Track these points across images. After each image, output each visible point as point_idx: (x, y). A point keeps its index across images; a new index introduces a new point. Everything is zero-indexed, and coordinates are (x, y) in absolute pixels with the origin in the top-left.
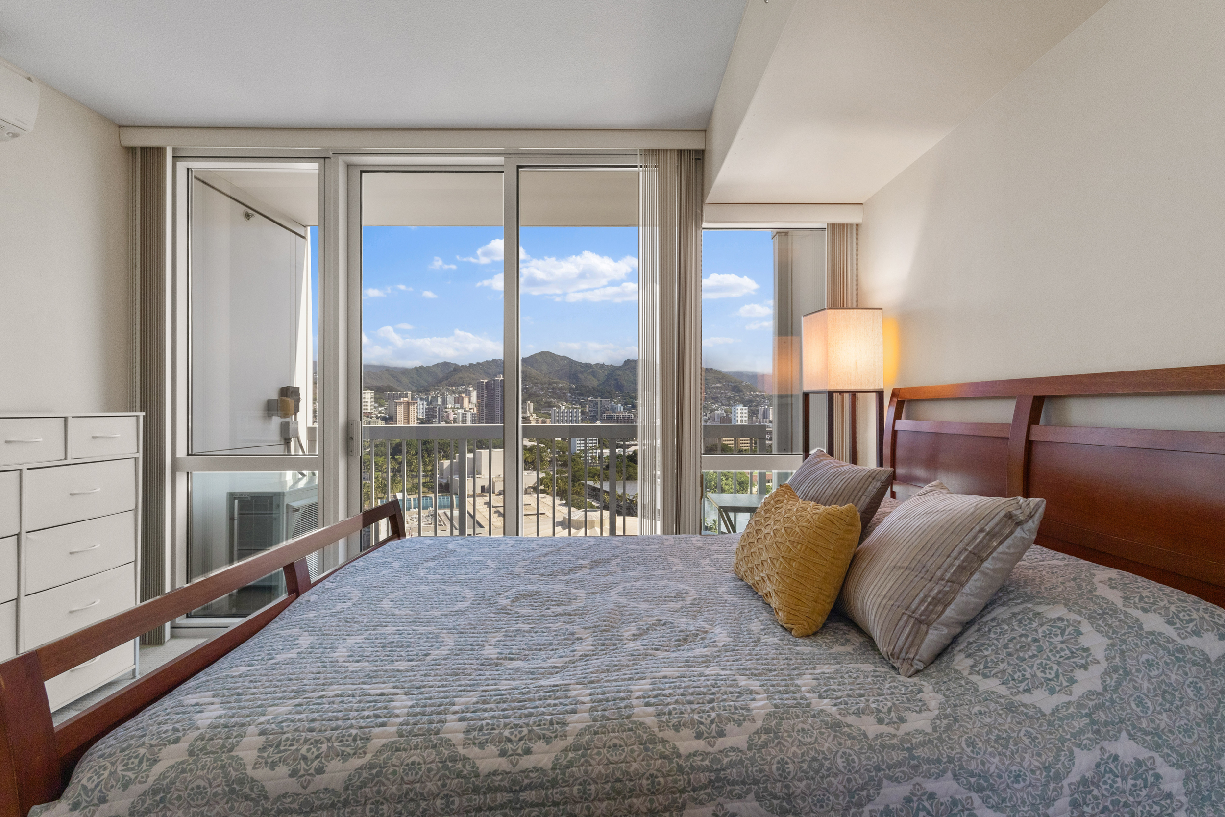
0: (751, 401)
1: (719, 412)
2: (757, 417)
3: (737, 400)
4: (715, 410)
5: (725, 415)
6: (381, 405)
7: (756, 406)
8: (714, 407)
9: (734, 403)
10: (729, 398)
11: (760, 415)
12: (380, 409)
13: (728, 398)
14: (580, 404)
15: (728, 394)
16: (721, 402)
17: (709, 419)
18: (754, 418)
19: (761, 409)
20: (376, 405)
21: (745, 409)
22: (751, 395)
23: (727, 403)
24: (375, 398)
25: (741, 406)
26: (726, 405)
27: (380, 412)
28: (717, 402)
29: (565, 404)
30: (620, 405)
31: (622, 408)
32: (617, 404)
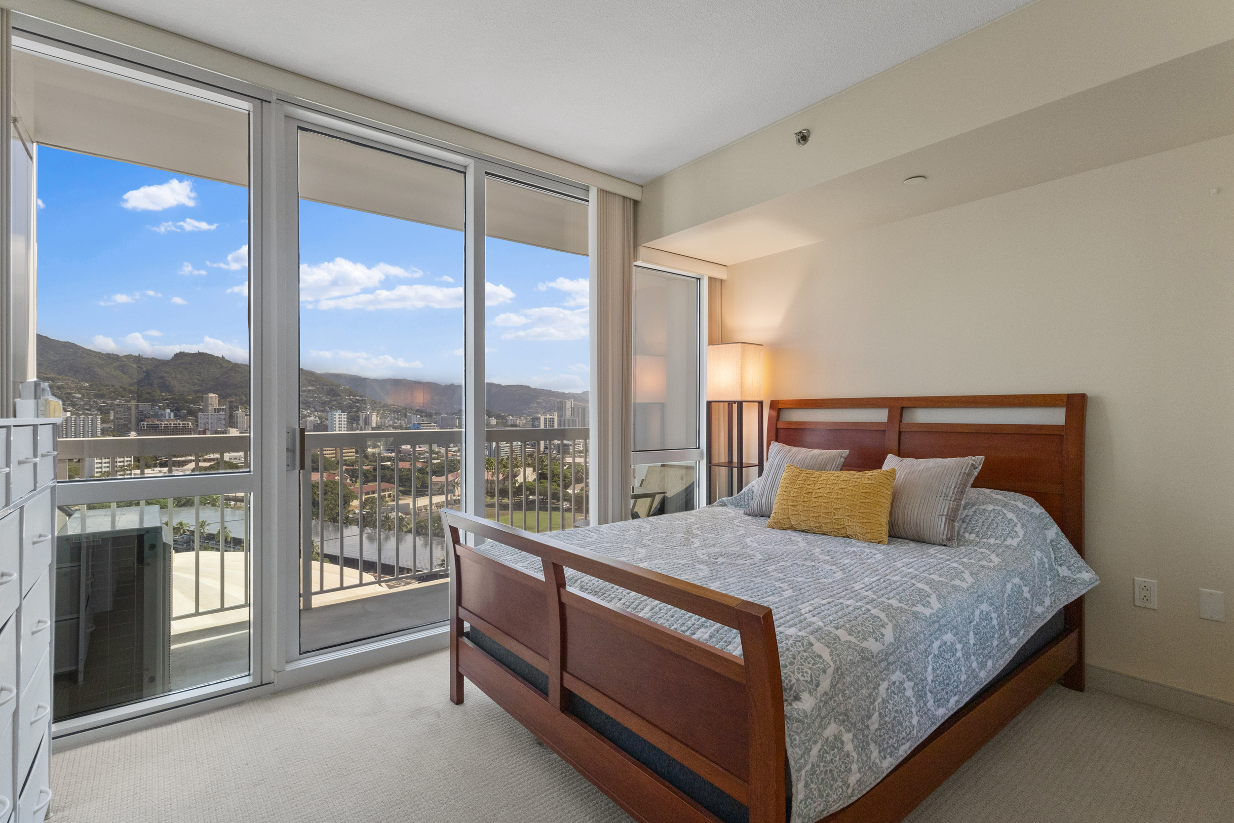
0: (350, 407)
1: (312, 418)
2: (357, 424)
3: (333, 406)
4: (306, 416)
5: (319, 422)
7: (357, 412)
9: (330, 408)
10: (324, 404)
11: (361, 422)
13: (323, 403)
15: (323, 398)
16: (314, 407)
18: (355, 425)
19: (362, 416)
21: (344, 416)
22: (350, 399)
23: (322, 409)
25: (339, 412)
26: (320, 411)
28: (309, 407)
30: (168, 411)
31: (172, 414)
32: (164, 409)
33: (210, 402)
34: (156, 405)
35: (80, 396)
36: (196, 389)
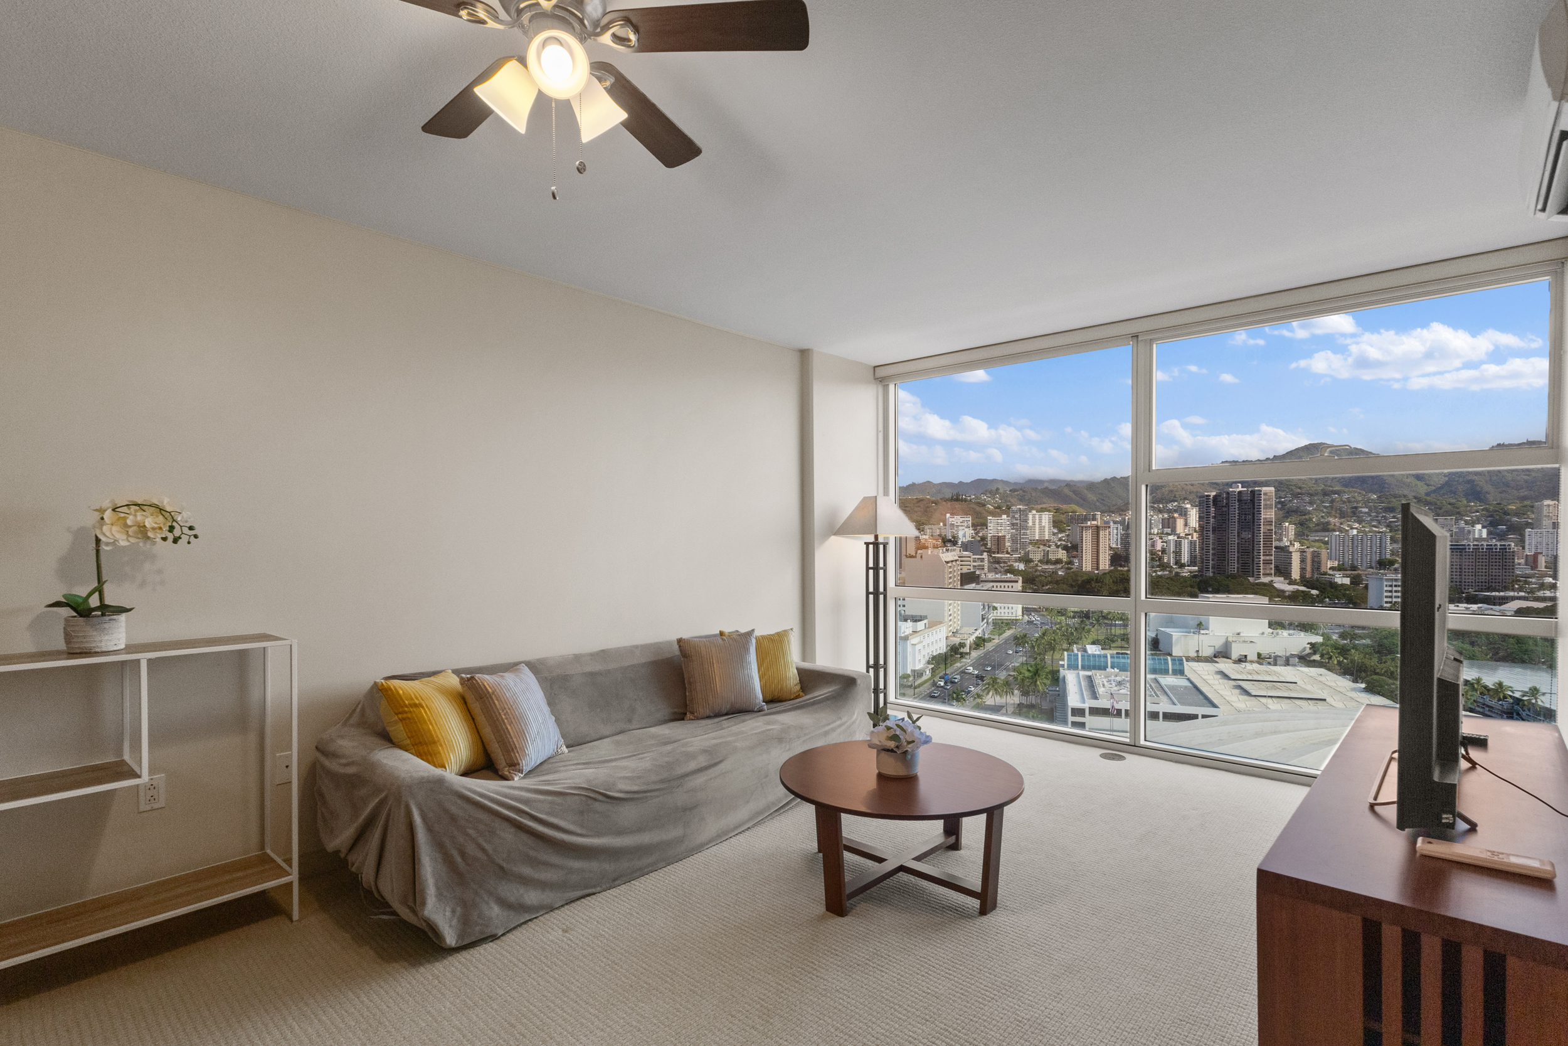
6: (1061, 531)
12: (1060, 536)
14: (1388, 526)
20: (1056, 531)
24: (1054, 521)
27: (1060, 540)
29: (1357, 525)
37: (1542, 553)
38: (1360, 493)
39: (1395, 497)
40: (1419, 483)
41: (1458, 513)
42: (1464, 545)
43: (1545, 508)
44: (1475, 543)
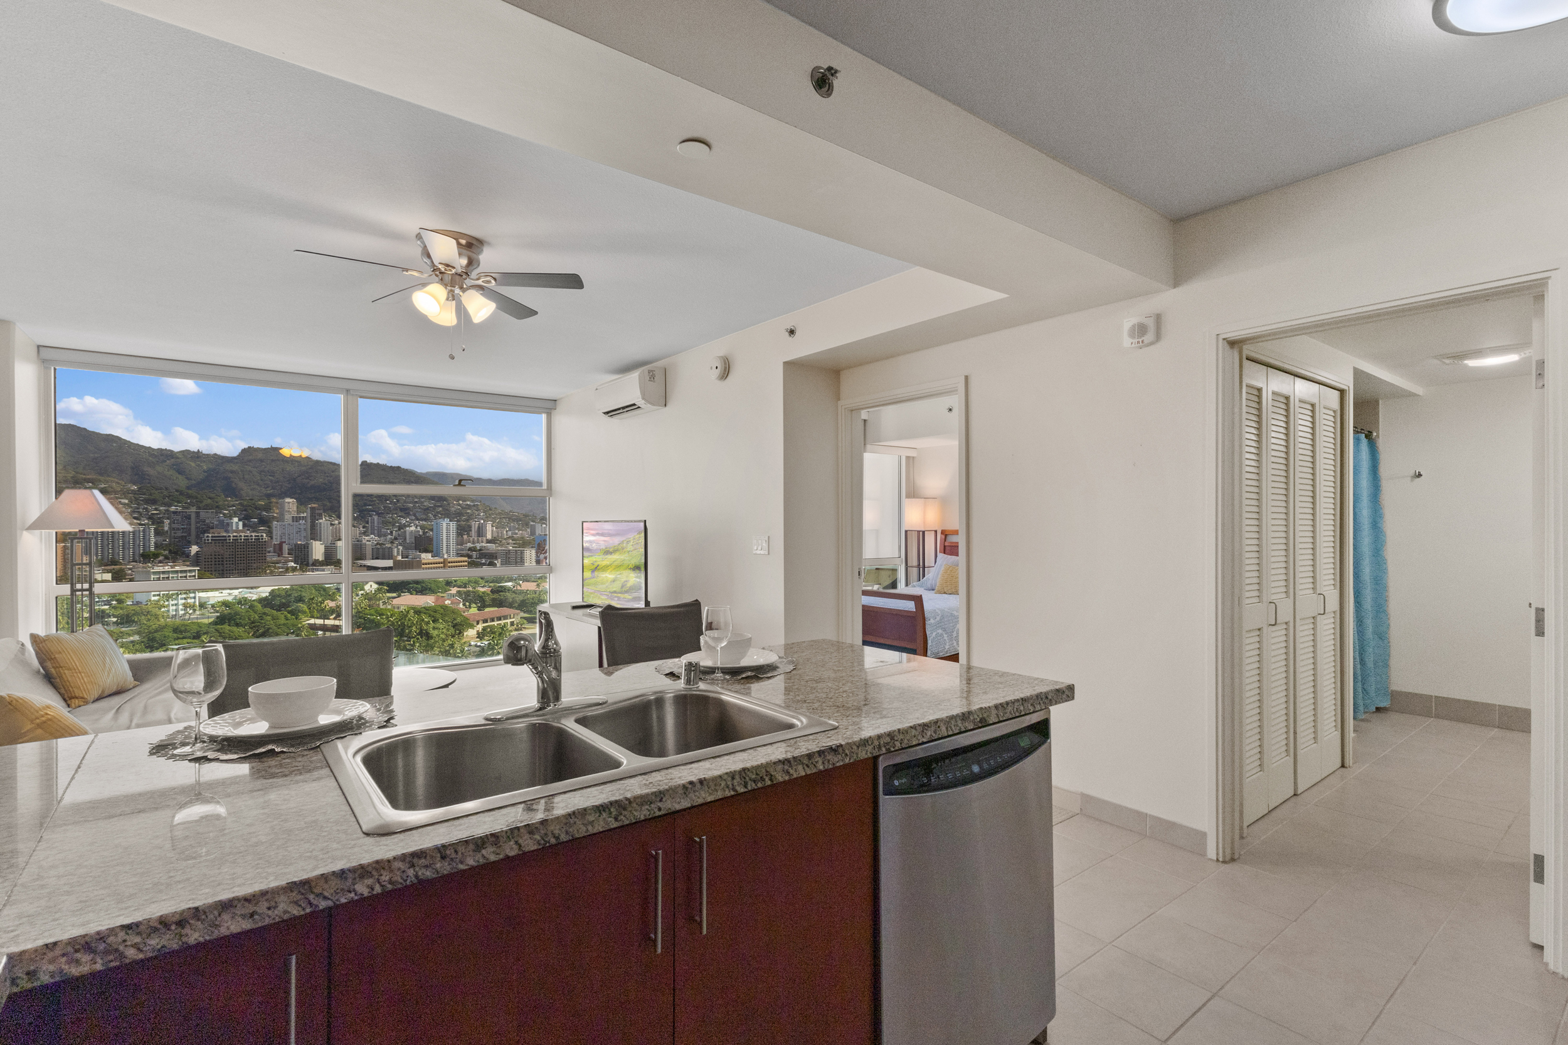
0: (459, 514)
1: (413, 528)
2: (469, 535)
3: (438, 513)
4: (405, 526)
5: (421, 533)
7: (467, 520)
8: (403, 521)
9: (435, 516)
10: (427, 510)
11: (473, 533)
13: (425, 510)
15: (425, 504)
16: (415, 515)
17: (396, 539)
18: (465, 537)
19: (475, 525)
21: (453, 526)
22: (459, 505)
23: (424, 517)
25: (447, 520)
26: (422, 520)
28: (408, 515)
30: (236, 520)
31: (241, 523)
32: (231, 517)
33: (286, 509)
34: (220, 513)
35: (127, 501)
36: (269, 492)
37: (285, 542)
38: (118, 483)
39: (156, 490)
40: (180, 477)
41: (217, 507)
42: (225, 537)
43: (286, 504)
44: (235, 534)
